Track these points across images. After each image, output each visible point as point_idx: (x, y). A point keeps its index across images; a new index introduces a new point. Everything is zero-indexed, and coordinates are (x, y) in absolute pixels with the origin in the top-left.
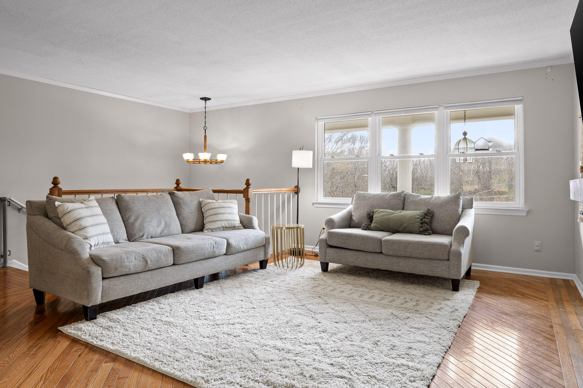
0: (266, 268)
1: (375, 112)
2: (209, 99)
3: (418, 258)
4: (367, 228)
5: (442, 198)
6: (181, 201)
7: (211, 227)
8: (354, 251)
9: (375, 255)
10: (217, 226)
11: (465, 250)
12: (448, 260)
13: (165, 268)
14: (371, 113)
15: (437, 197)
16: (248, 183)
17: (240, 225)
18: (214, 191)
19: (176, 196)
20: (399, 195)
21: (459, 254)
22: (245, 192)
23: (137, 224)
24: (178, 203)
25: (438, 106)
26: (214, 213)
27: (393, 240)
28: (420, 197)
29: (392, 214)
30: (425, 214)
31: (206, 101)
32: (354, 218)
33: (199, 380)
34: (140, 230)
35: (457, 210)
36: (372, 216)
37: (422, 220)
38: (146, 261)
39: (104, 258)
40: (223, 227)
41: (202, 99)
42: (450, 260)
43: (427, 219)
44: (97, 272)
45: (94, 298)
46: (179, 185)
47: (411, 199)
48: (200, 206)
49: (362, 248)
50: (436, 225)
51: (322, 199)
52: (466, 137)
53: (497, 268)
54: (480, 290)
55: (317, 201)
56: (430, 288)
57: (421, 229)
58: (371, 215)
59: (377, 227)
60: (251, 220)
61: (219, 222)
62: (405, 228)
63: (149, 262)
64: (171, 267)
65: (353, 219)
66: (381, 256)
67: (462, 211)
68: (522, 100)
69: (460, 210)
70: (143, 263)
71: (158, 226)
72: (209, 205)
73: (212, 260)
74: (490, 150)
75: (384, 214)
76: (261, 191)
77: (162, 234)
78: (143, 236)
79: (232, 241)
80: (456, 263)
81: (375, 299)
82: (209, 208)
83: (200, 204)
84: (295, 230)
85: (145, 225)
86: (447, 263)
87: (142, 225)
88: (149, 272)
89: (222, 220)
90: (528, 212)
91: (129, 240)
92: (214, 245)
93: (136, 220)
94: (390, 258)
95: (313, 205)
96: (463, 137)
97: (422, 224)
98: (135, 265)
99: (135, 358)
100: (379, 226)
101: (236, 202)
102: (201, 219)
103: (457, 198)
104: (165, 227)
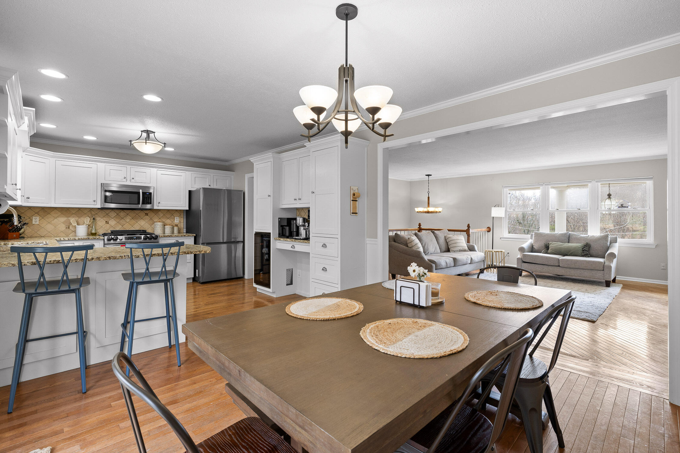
1: (546, 183)
2: (431, 175)
3: (584, 269)
4: (547, 253)
5: (596, 237)
6: (438, 236)
7: (454, 250)
8: (541, 265)
9: (555, 267)
10: (457, 249)
11: (613, 265)
12: (603, 270)
13: (451, 268)
14: (542, 184)
15: (592, 236)
16: (469, 226)
17: (468, 249)
18: (449, 230)
19: (435, 233)
21: (610, 267)
22: (467, 231)
23: (426, 247)
24: (436, 236)
25: (591, 180)
26: (455, 243)
27: (566, 259)
28: (580, 236)
29: (563, 245)
30: (585, 246)
31: (429, 176)
32: (535, 247)
34: (427, 250)
35: (607, 244)
36: (548, 246)
37: (583, 249)
39: (435, 260)
40: (460, 250)
41: (426, 175)
43: (586, 248)
46: (421, 226)
47: (574, 237)
48: (446, 239)
49: (547, 263)
50: (592, 252)
51: (506, 235)
53: (634, 279)
54: (623, 288)
55: (503, 237)
57: (583, 254)
59: (552, 252)
60: (473, 247)
61: (458, 247)
62: (572, 253)
63: (448, 264)
64: (453, 267)
65: (534, 248)
66: (559, 267)
67: (610, 244)
68: (652, 178)
69: (609, 243)
70: (446, 264)
72: (450, 238)
73: (466, 266)
74: (629, 207)
75: (557, 245)
76: (474, 231)
79: (473, 258)
80: (608, 272)
82: (451, 240)
83: (445, 237)
85: (429, 248)
86: (602, 272)
88: (447, 268)
90: (657, 246)
92: (467, 259)
93: (425, 245)
94: (565, 269)
95: (501, 238)
96: (608, 197)
97: (583, 251)
100: (555, 252)
101: (463, 236)
102: (447, 245)
103: (607, 236)
104: (435, 249)
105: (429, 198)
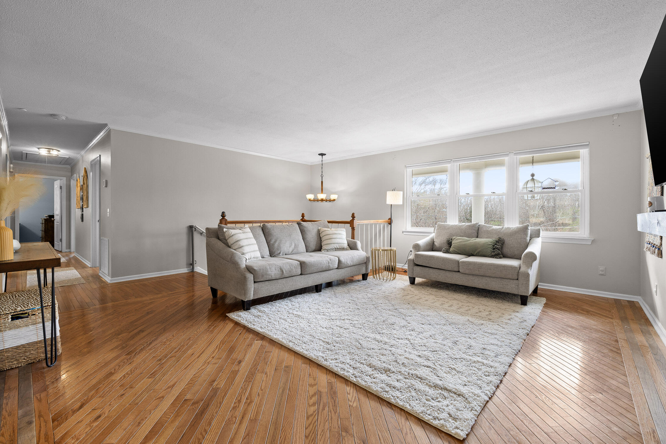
0: (366, 279)
1: (453, 160)
2: (325, 154)
3: (490, 277)
4: (447, 252)
5: (512, 229)
6: (305, 229)
7: (327, 248)
8: (437, 270)
9: (454, 273)
10: (331, 248)
11: (533, 272)
12: (518, 279)
13: (295, 277)
14: (450, 160)
15: (508, 227)
16: (353, 216)
17: (348, 247)
18: (329, 222)
19: (302, 226)
20: (474, 226)
21: (528, 275)
22: (351, 223)
23: (276, 245)
24: (303, 230)
25: (508, 153)
26: (329, 238)
27: (468, 262)
28: (492, 228)
29: (468, 241)
30: (497, 242)
31: (322, 156)
32: (436, 243)
33: (320, 358)
34: (278, 249)
35: (526, 239)
36: (451, 243)
37: (494, 246)
38: (282, 271)
39: (255, 268)
40: (335, 248)
41: (320, 154)
42: (519, 279)
43: (498, 245)
44: (250, 277)
45: (249, 295)
46: (304, 217)
47: (485, 229)
48: (319, 233)
49: (443, 267)
50: (506, 250)
51: (409, 228)
52: (534, 178)
53: (562, 288)
54: (546, 305)
55: (406, 230)
56: (501, 302)
57: (493, 254)
58: (450, 241)
59: (454, 251)
60: (355, 244)
61: (333, 245)
62: (479, 252)
63: (284, 272)
64: (299, 276)
65: (435, 245)
66: (458, 274)
67: (530, 240)
68: (588, 145)
69: (528, 238)
70: (280, 273)
71: (290, 247)
72: (324, 232)
73: (327, 272)
74: (556, 188)
75: (461, 240)
76: (363, 222)
77: (293, 253)
78: (280, 253)
79: (342, 259)
80: (524, 282)
81: (454, 308)
82: (325, 234)
83: (319, 231)
84: (389, 252)
85: (282, 246)
86: (515, 281)
87: (279, 246)
88: (284, 279)
89: (334, 243)
90: (593, 241)
91: (271, 256)
92: (329, 261)
93: (275, 242)
94: (466, 276)
95: (403, 233)
96: (532, 178)
97: (494, 249)
98: (275, 274)
99: (276, 339)
100: (456, 250)
101: (344, 230)
102: (319, 242)
103: (526, 228)
104: (295, 248)
105: (322, 182)
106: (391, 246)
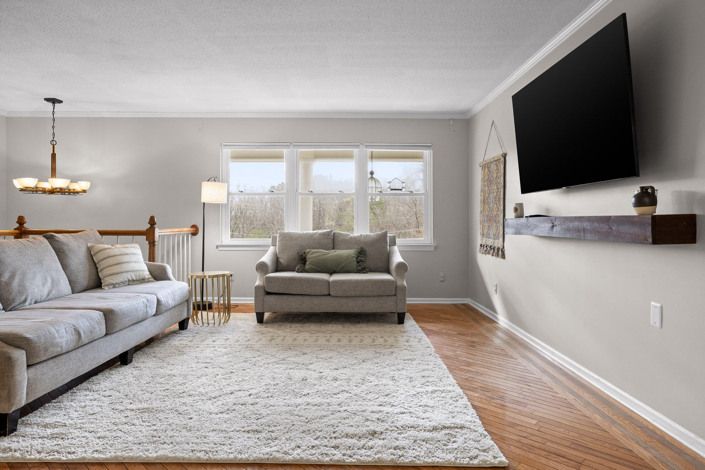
0: (187, 329)
1: (293, 144)
2: (60, 102)
3: (367, 296)
5: (371, 237)
6: (65, 248)
7: (114, 282)
8: (298, 296)
9: (323, 298)
10: (122, 280)
12: (395, 295)
13: (97, 341)
14: (288, 144)
15: (366, 235)
16: (152, 222)
17: (150, 276)
18: (102, 233)
19: (57, 241)
20: (328, 234)
21: (405, 289)
22: (149, 234)
23: (15, 283)
24: (61, 251)
25: (359, 144)
26: (116, 262)
27: (341, 280)
28: (350, 236)
29: (326, 254)
30: (359, 253)
31: (53, 103)
32: (281, 260)
34: (20, 293)
35: (386, 248)
36: (305, 258)
37: (357, 258)
38: (79, 334)
39: (28, 336)
40: (129, 281)
41: (47, 100)
42: (397, 295)
43: (361, 257)
44: (20, 356)
45: (18, 398)
46: (23, 224)
47: (342, 238)
48: (91, 255)
49: (308, 292)
50: (369, 263)
51: (227, 239)
52: (373, 176)
55: (222, 243)
56: (379, 325)
57: (359, 268)
58: (304, 256)
59: (314, 269)
60: (164, 270)
61: (125, 274)
62: (343, 267)
63: (82, 335)
64: (102, 339)
65: (281, 262)
66: (328, 298)
67: (390, 249)
68: (431, 146)
69: (388, 247)
70: (75, 337)
71: (44, 285)
72: (104, 251)
73: (142, 323)
74: (404, 190)
75: (318, 254)
76: (165, 232)
77: (51, 296)
78: (25, 301)
79: (161, 297)
80: (403, 298)
82: (106, 256)
83: (89, 250)
84: (221, 278)
85: (27, 284)
86: (394, 298)
87: (22, 285)
88: (80, 349)
89: (127, 272)
90: (436, 247)
92: (147, 303)
93: (12, 276)
94: (338, 299)
95: (217, 247)
96: (371, 176)
97: (358, 262)
98: (67, 341)
99: (157, 458)
100: (315, 268)
101: (137, 246)
102: (94, 271)
103: (385, 234)
104: (53, 286)
105: (54, 156)
106: (203, 270)
